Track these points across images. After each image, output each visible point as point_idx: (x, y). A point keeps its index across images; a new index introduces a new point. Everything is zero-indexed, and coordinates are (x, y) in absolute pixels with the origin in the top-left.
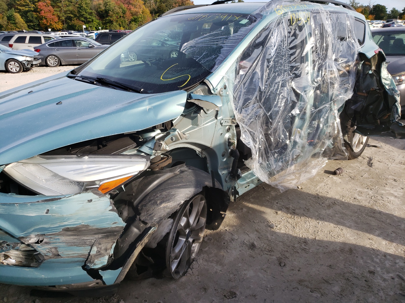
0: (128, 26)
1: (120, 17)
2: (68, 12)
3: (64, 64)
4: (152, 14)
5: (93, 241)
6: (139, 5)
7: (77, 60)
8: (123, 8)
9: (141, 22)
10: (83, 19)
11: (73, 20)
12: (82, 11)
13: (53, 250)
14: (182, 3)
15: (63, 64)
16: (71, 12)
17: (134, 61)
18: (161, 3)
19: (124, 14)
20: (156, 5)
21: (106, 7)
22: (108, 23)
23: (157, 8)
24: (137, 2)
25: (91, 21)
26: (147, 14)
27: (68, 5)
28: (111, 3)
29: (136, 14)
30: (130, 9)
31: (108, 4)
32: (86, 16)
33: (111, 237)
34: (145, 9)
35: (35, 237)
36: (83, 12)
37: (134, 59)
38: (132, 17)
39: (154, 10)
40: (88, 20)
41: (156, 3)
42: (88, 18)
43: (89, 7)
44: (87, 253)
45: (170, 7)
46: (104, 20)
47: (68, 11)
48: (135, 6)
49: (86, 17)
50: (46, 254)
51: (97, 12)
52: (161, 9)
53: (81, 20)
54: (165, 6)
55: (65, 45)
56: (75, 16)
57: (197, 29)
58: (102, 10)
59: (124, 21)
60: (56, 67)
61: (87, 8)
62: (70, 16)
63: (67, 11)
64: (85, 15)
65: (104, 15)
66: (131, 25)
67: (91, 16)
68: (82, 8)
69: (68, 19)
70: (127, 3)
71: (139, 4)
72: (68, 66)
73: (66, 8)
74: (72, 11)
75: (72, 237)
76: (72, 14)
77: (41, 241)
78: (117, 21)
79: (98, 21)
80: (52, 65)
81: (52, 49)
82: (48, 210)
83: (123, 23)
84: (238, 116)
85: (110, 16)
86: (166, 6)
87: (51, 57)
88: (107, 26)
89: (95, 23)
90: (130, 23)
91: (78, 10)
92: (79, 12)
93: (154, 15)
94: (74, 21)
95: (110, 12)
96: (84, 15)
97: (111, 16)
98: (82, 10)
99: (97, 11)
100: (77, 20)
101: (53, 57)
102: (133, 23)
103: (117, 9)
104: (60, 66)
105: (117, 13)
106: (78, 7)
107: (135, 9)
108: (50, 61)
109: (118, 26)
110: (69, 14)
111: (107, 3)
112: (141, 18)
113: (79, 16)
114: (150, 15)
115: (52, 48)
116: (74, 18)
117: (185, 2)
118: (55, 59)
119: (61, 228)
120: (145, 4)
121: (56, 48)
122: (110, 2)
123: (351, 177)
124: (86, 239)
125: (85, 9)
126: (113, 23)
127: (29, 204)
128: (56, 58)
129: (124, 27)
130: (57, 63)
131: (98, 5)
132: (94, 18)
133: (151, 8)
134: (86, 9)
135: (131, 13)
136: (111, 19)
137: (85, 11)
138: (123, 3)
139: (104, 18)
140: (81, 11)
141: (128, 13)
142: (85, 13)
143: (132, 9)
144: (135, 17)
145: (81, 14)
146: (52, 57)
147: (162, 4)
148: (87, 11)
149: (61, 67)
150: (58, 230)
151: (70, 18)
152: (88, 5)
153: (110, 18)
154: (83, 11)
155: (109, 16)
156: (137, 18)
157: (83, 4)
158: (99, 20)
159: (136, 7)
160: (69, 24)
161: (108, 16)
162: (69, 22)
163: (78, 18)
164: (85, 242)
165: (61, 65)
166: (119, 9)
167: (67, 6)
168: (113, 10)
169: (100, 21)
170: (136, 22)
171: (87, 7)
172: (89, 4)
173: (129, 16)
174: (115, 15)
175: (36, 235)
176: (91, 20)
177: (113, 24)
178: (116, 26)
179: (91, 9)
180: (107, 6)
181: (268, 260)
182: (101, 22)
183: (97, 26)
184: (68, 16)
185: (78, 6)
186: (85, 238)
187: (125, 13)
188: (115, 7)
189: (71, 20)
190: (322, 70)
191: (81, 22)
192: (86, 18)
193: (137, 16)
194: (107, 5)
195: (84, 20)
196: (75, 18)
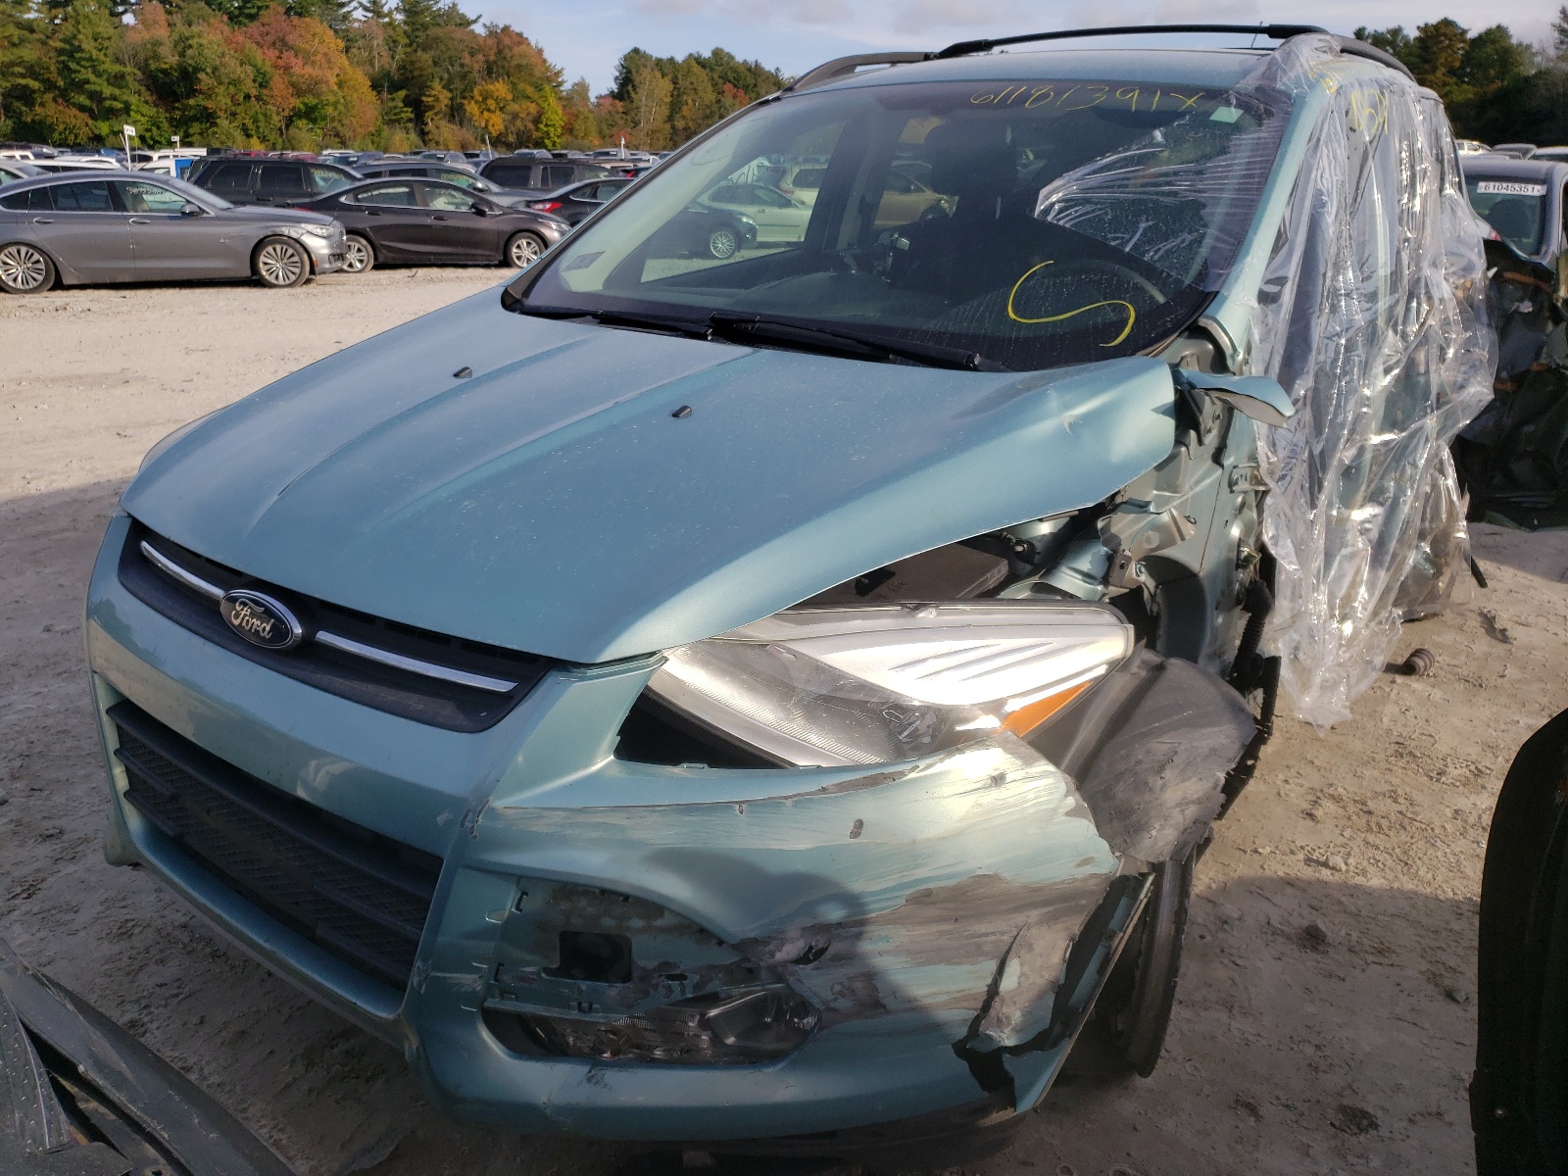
0: (282, 134)
1: (247, 97)
2: (21, 70)
3: (75, 282)
4: (379, 93)
5: (1007, 938)
6: (325, 54)
7: (130, 264)
8: (259, 65)
9: (333, 120)
10: (82, 99)
11: (39, 100)
12: (78, 68)
13: (858, 985)
14: (500, 52)
15: (66, 281)
16: (32, 71)
17: (360, 271)
18: (416, 51)
19: (261, 85)
20: (393, 58)
21: (182, 55)
22: (195, 119)
23: (398, 69)
24: (317, 41)
25: (120, 110)
26: (356, 90)
27: (16, 40)
28: (204, 42)
29: (313, 87)
30: (287, 68)
31: (190, 42)
32: (98, 89)
33: (1066, 919)
34: (349, 70)
35: (802, 936)
36: (83, 70)
37: (361, 261)
38: (296, 103)
39: (387, 75)
40: (107, 103)
41: (392, 50)
42: (106, 99)
43: (109, 52)
44: (981, 986)
45: (453, 66)
46: (178, 108)
47: (17, 65)
48: (308, 58)
49: (96, 92)
50: (832, 1005)
51: (144, 73)
52: (416, 73)
53: (74, 105)
54: (430, 62)
55: (72, 202)
56: (50, 86)
57: (1009, 138)
58: (167, 66)
59: (265, 115)
60: (37, 295)
61: (102, 58)
62: (26, 87)
63: (12, 64)
64: (94, 83)
65: (175, 88)
66: (292, 131)
67: (120, 88)
68: (78, 55)
69: (18, 98)
70: (274, 44)
71: (326, 50)
72: (89, 292)
73: (8, 53)
74: (32, 66)
75: (934, 928)
76: (36, 79)
77: (823, 951)
78: (234, 114)
79: (151, 111)
80: (19, 285)
81: (17, 219)
82: (860, 824)
83: (259, 124)
84: (1268, 458)
85: (203, 93)
86: (435, 63)
87: (13, 250)
88: (191, 131)
89: (139, 117)
90: (287, 126)
91: (63, 62)
92: (65, 69)
93: (385, 95)
94: (42, 105)
95: (201, 76)
96: (88, 82)
97: (209, 94)
98: (78, 64)
99: (144, 68)
100: (56, 102)
101: (24, 250)
102: (302, 123)
103: (233, 67)
104: (53, 289)
105: (235, 83)
106: (60, 52)
107: (309, 69)
108: (8, 267)
109: (238, 135)
110: (23, 76)
111: (187, 39)
112: (335, 104)
113: (68, 88)
114: (372, 95)
115: (16, 215)
116: (44, 93)
117: (510, 49)
118: (34, 258)
119: (902, 893)
120: (347, 52)
121: (36, 215)
122: (200, 36)
123: (1468, 681)
124: (984, 930)
125: (90, 59)
126: (218, 121)
127: (789, 802)
128: (36, 256)
129: (263, 139)
130: (40, 278)
131: (149, 46)
132: (134, 100)
133: (373, 66)
134: (97, 60)
135: (293, 85)
136: (210, 104)
137: (92, 66)
138: (258, 43)
139: (177, 101)
140: (73, 66)
141: (279, 84)
142: (92, 77)
143: (297, 70)
144: (312, 101)
145: (73, 80)
146: (19, 252)
147: (419, 53)
148: (101, 68)
149: (59, 293)
150: (890, 903)
151: (26, 96)
152: (106, 43)
153: (202, 103)
154: (85, 68)
155: (201, 92)
156: (316, 106)
157: (80, 37)
158: (156, 106)
159: (313, 63)
160: (23, 118)
161: (192, 92)
162: (24, 108)
163: (63, 95)
164: (979, 946)
165: (59, 285)
166: (241, 65)
167: (14, 45)
168: (215, 69)
169: (158, 112)
170: (314, 121)
171: (100, 50)
172: (109, 38)
173: (281, 97)
174: (223, 88)
175: (804, 929)
176: (120, 106)
177: (214, 124)
178: (229, 135)
179: (118, 60)
180: (190, 52)
181: (1399, 985)
182: (163, 115)
183: (147, 130)
184: (15, 87)
185: (59, 45)
186: (981, 928)
187: (267, 82)
188: (223, 55)
189: (30, 103)
190: (1418, 298)
191: (74, 111)
192: (95, 96)
193: (318, 95)
194: (190, 46)
195: (87, 103)
196: (49, 96)
